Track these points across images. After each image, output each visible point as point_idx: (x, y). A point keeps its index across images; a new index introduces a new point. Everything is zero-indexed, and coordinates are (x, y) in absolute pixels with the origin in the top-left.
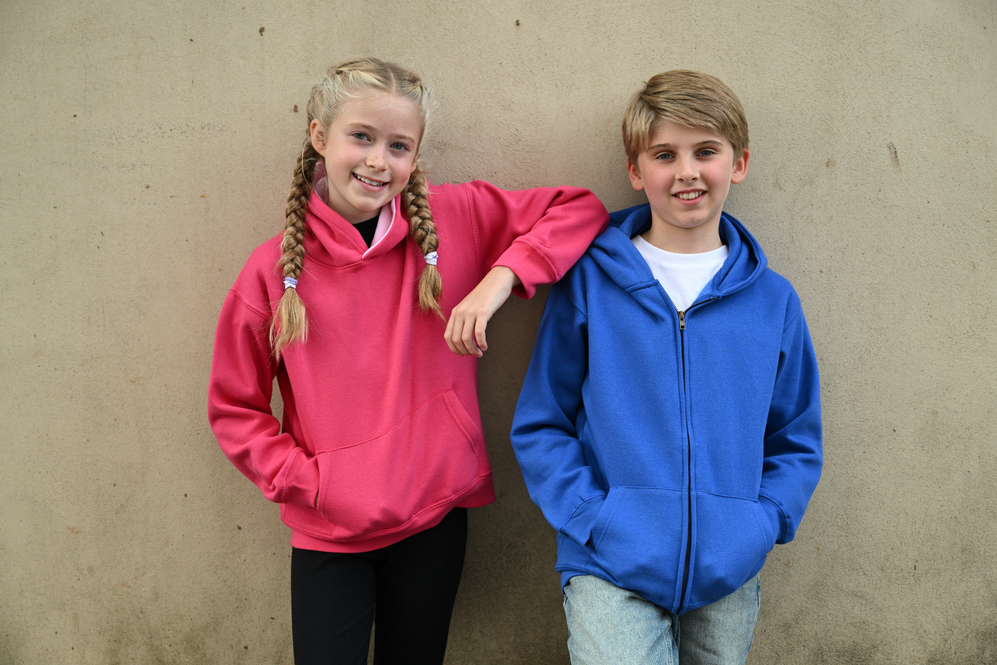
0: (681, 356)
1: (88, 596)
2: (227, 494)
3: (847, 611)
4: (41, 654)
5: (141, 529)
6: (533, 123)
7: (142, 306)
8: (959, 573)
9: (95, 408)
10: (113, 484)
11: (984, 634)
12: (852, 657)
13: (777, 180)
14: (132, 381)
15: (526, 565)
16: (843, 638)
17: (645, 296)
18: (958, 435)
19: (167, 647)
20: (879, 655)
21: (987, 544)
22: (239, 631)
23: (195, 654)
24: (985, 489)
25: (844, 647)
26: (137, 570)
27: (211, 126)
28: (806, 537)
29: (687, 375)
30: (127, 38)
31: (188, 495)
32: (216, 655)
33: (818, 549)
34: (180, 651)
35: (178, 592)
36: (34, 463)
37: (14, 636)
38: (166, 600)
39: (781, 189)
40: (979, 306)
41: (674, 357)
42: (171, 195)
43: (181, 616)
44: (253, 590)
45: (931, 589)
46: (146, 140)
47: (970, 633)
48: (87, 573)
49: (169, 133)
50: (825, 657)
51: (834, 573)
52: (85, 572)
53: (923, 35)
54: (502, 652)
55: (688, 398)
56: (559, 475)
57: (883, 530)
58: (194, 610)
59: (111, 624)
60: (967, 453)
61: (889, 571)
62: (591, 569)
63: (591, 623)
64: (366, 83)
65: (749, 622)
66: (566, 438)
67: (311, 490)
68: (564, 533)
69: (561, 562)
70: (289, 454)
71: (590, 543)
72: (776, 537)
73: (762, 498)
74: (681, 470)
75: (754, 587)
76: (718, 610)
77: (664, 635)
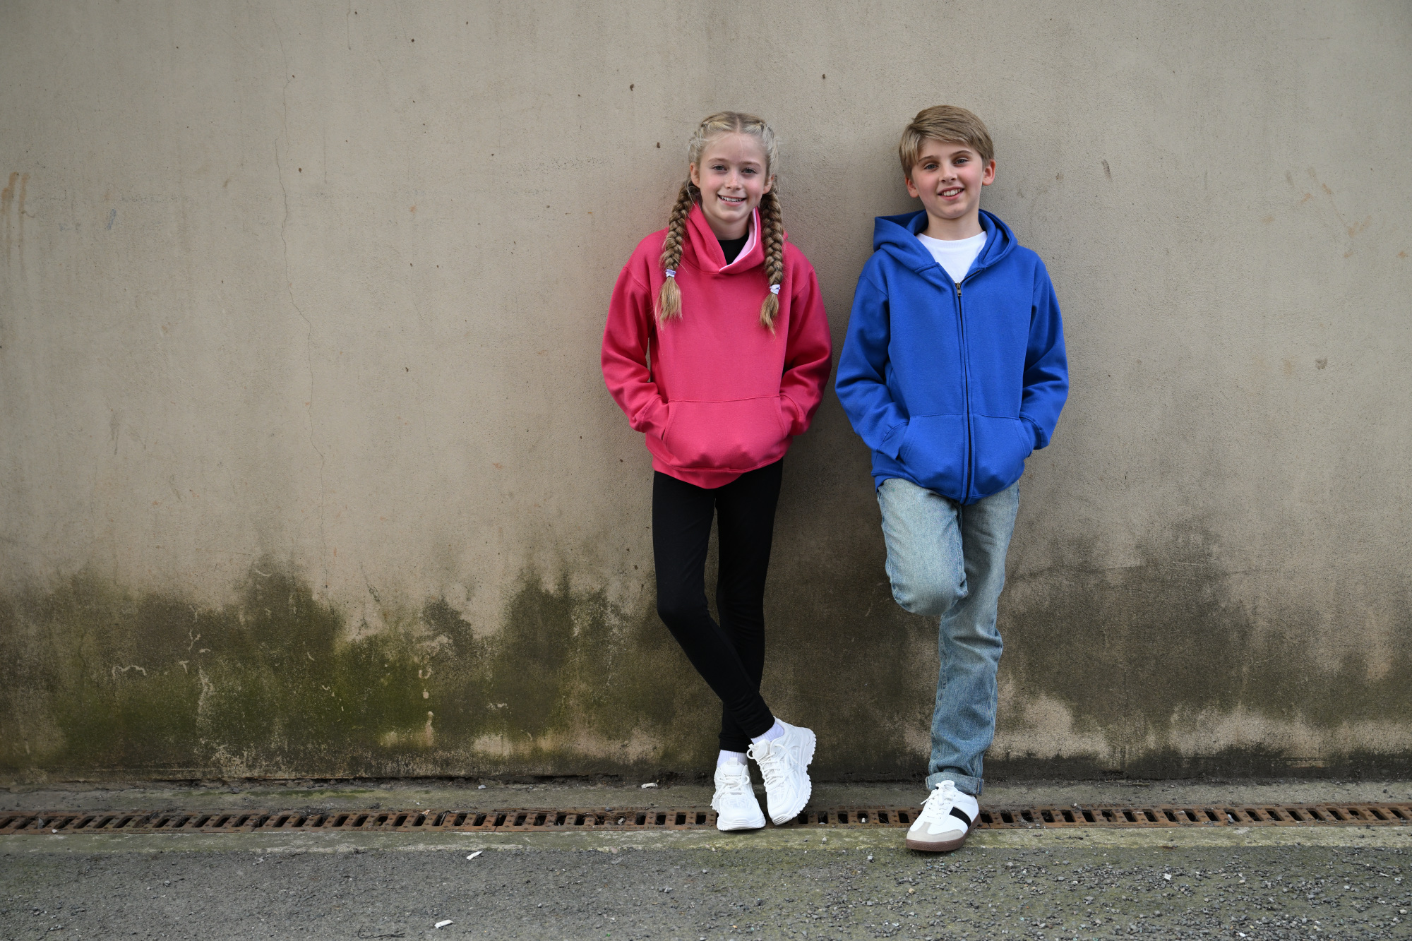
0: (959, 316)
1: (509, 514)
3: (1075, 511)
5: (548, 463)
6: (837, 152)
7: (545, 296)
8: (1158, 480)
9: (512, 373)
10: (526, 430)
11: (1177, 525)
12: (1079, 545)
13: (1020, 190)
14: (539, 353)
15: (836, 483)
16: (1073, 531)
17: (930, 274)
18: (1157, 378)
19: (570, 551)
20: (1099, 543)
21: (1179, 459)
22: (623, 537)
23: (590, 555)
24: (1177, 417)
25: (1073, 538)
26: (546, 494)
27: (595, 160)
29: (964, 329)
30: (530, 95)
31: (583, 437)
32: (606, 556)
33: (1054, 465)
34: (579, 554)
35: (577, 510)
36: (467, 416)
37: (455, 546)
38: (568, 516)
39: (1022, 197)
40: (1172, 281)
41: (954, 317)
42: (565, 212)
43: (579, 527)
44: (632, 507)
45: (1137, 493)
46: (546, 172)
47: (1167, 525)
49: (564, 166)
51: (1066, 483)
52: (507, 497)
53: (1128, 79)
54: (819, 548)
55: (966, 346)
56: (872, 412)
57: (1101, 450)
58: (589, 523)
59: (527, 535)
60: (1163, 391)
61: (1106, 480)
62: (901, 474)
63: (902, 512)
64: (718, 129)
65: (1012, 514)
66: (875, 385)
67: (661, 427)
68: (879, 452)
69: (876, 469)
70: (650, 398)
71: (898, 457)
72: (1033, 445)
73: (1022, 418)
74: (961, 400)
75: (1016, 489)
76: (992, 504)
77: (953, 521)
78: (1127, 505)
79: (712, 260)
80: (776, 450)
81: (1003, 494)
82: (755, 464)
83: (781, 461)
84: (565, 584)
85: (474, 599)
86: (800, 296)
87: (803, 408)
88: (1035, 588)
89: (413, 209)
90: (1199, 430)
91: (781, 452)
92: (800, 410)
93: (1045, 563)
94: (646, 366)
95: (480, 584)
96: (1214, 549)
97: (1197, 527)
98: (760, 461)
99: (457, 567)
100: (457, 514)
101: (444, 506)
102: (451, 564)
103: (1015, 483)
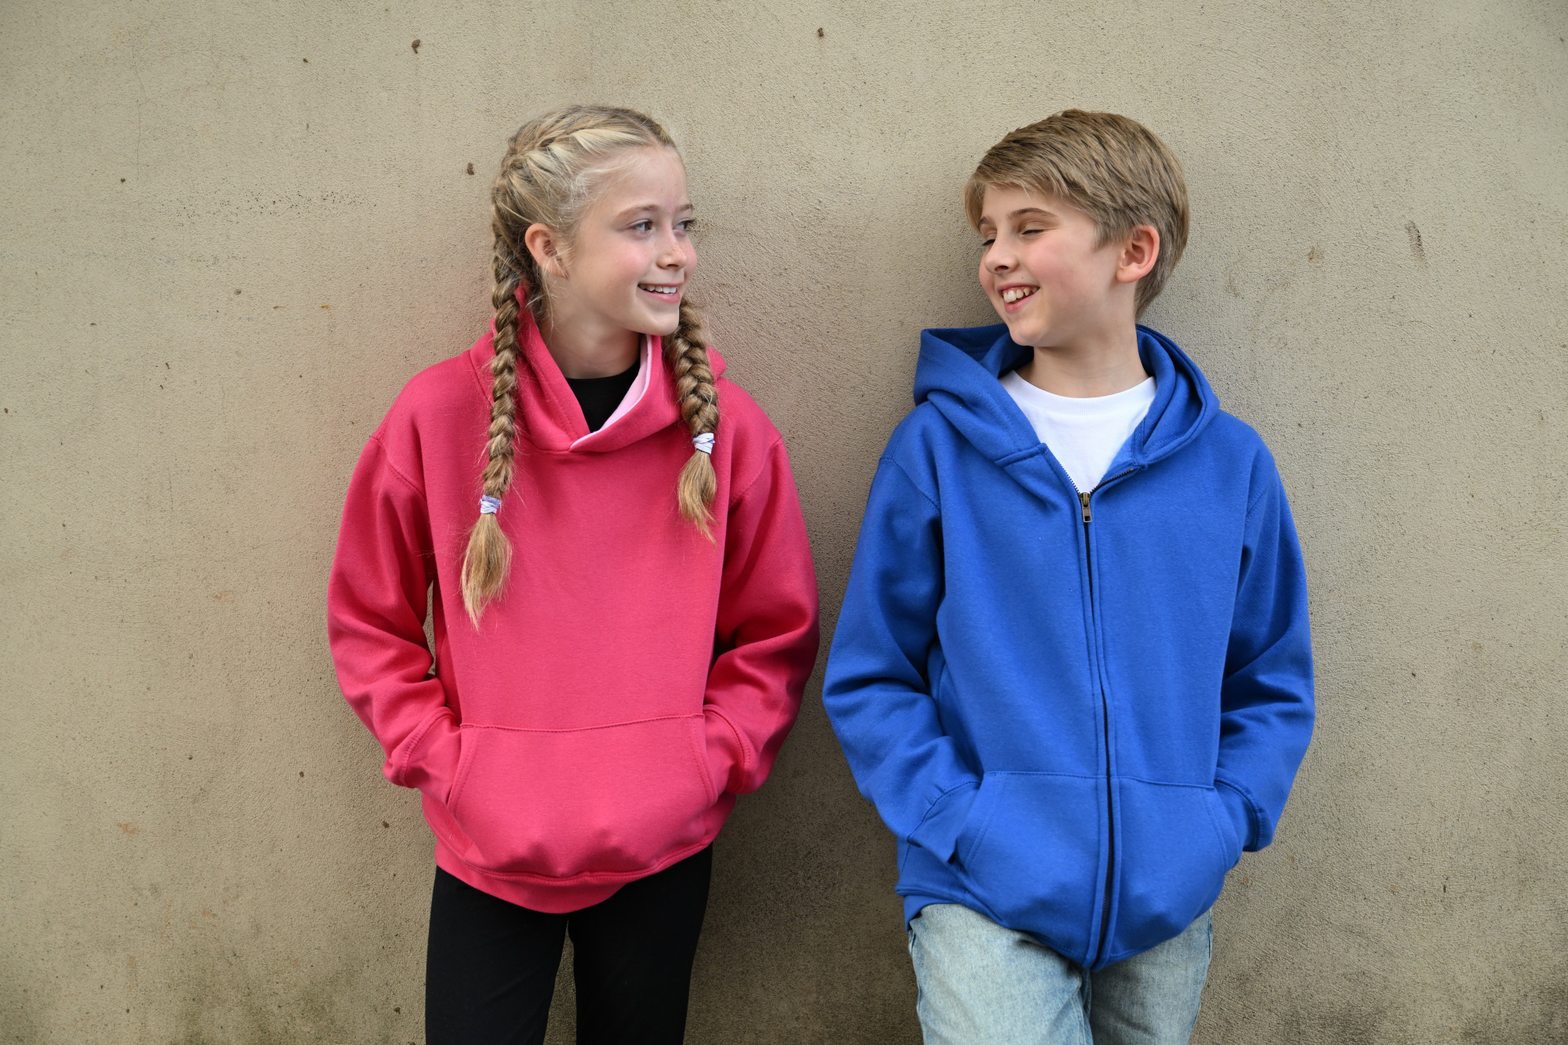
0: (1086, 565)
1: (150, 929)
2: (367, 772)
3: (1338, 956)
4: (78, 1019)
5: (232, 827)
6: (846, 191)
7: (230, 478)
8: (1514, 896)
9: (159, 638)
10: (188, 756)
11: (1552, 992)
12: (1344, 1027)
13: (1231, 281)
14: (217, 597)
15: (834, 884)
16: (1331, 998)
17: (1027, 471)
18: (1514, 681)
19: (275, 1009)
20: (1386, 1023)
21: (1558, 852)
22: (386, 984)
23: (318, 1019)
24: (1554, 765)
25: (1332, 1012)
26: (226, 889)
27: (337, 196)
29: (1096, 595)
30: (204, 57)
31: (305, 774)
32: (351, 1021)
33: (1293, 859)
34: (294, 1015)
35: (291, 925)
36: (65, 723)
37: (36, 992)
38: (272, 937)
39: (1236, 295)
40: (1549, 480)
41: (1075, 567)
42: (274, 305)
43: (296, 960)
44: (407, 921)
45: (1469, 922)
46: (234, 218)
47: (1530, 991)
48: (149, 894)
49: (271, 208)
50: (1303, 1027)
51: (1317, 896)
52: (146, 893)
53: (1463, 51)
54: (797, 1019)
55: (1100, 632)
56: (902, 752)
57: (1394, 830)
58: (316, 952)
59: (186, 973)
60: (1527, 709)
61: (1403, 894)
63: (959, 980)
65: (1196, 982)
66: (911, 695)
67: (444, 779)
68: (913, 842)
69: (906, 881)
70: (421, 716)
71: (955, 859)
72: (1242, 844)
73: (1219, 784)
74: (1093, 745)
75: (1205, 927)
76: (1152, 963)
77: (1072, 1002)
78: (1448, 947)
79: (557, 425)
80: (697, 829)
81: (1176, 941)
82: (643, 867)
83: (708, 851)
86: (748, 498)
87: (753, 738)
91: (707, 833)
92: (746, 743)
99: (39, 1036)
100: (42, 927)
101: (15, 908)
102: (28, 1030)
103: (1201, 917)
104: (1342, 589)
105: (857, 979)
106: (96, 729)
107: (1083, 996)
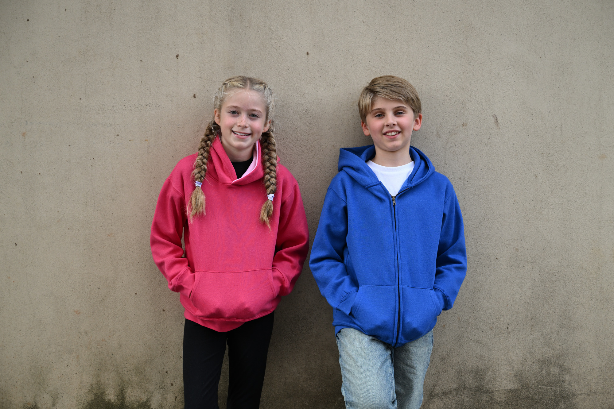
0: (394, 218)
1: (84, 346)
2: (158, 293)
3: (474, 350)
4: (59, 377)
5: (113, 311)
6: (316, 103)
7: (114, 196)
8: (530, 330)
9: (89, 249)
10: (98, 288)
11: (542, 361)
12: (476, 374)
13: (438, 133)
14: (109, 235)
15: (311, 328)
16: (472, 364)
17: (375, 190)
18: (529, 261)
19: (126, 372)
20: (490, 372)
21: (543, 316)
22: (163, 364)
23: (140, 376)
24: (542, 288)
25: (472, 369)
26: (110, 332)
27: (151, 104)
28: (453, 313)
29: (397, 228)
30: (108, 59)
31: (137, 293)
32: (151, 376)
33: (459, 319)
34: (132, 374)
35: (132, 344)
36: (57, 277)
37: (45, 368)
38: (125, 348)
39: (440, 137)
40: (539, 196)
41: (391, 219)
42: (130, 139)
43: (133, 356)
44: (170, 342)
45: (516, 339)
46: (117, 111)
47: (535, 361)
48: (84, 334)
49: (129, 108)
51: (467, 331)
52: (83, 334)
53: (510, 61)
54: (299, 373)
56: (334, 281)
57: (491, 309)
58: (140, 353)
59: (96, 361)
60: (533, 270)
61: (494, 330)
62: (353, 325)
63: (353, 351)
64: (234, 86)
65: (428, 353)
66: (337, 263)
67: (189, 289)
68: (338, 309)
69: (336, 321)
70: (182, 269)
71: (351, 314)
72: (442, 307)
73: (435, 289)
74: (394, 276)
75: (431, 336)
76: (414, 346)
77: (388, 359)
78: (509, 347)
79: (227, 176)
82: (254, 316)
83: (273, 313)
84: (122, 395)
85: (58, 405)
86: (287, 201)
87: (288, 277)
88: (446, 403)
89: (24, 134)
90: (557, 296)
91: (272, 308)
92: (286, 278)
93: (453, 385)
94: (181, 247)
95: (62, 395)
96: (567, 378)
97: (555, 362)
98: (258, 314)
99: (46, 383)
100: (48, 346)
101: (39, 339)
102: (42, 380)
103: (430, 332)
104: (474, 231)
105: (319, 360)
106: (67, 279)
107: (391, 357)
